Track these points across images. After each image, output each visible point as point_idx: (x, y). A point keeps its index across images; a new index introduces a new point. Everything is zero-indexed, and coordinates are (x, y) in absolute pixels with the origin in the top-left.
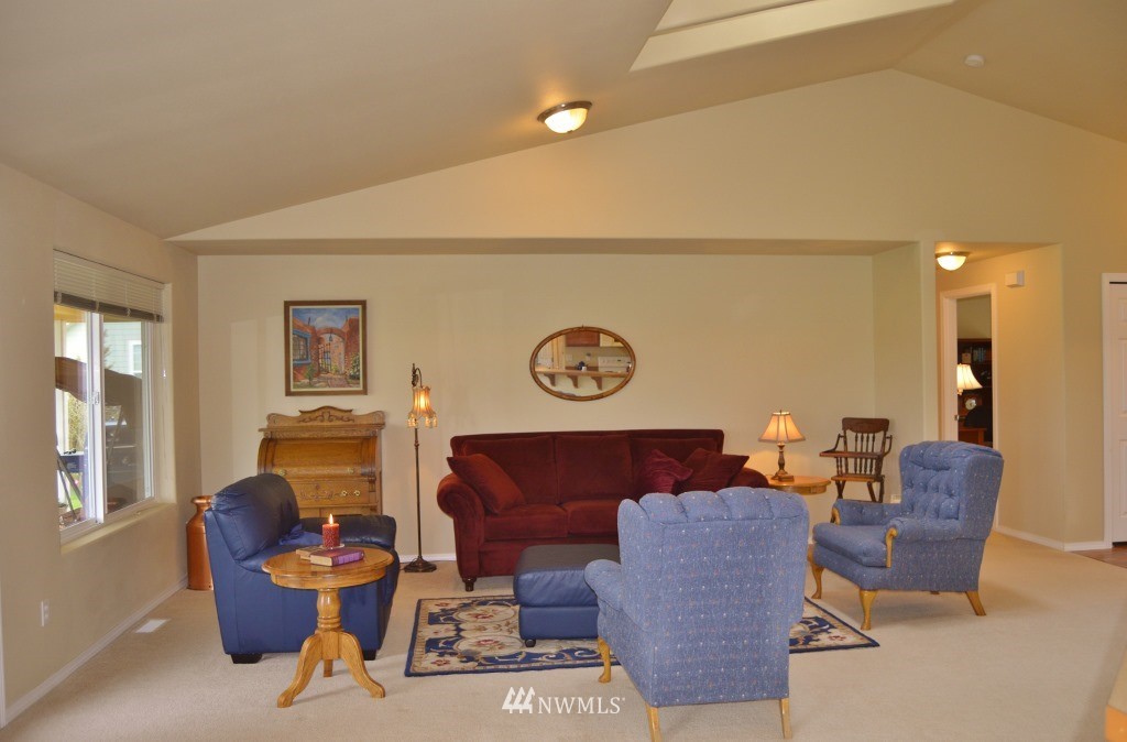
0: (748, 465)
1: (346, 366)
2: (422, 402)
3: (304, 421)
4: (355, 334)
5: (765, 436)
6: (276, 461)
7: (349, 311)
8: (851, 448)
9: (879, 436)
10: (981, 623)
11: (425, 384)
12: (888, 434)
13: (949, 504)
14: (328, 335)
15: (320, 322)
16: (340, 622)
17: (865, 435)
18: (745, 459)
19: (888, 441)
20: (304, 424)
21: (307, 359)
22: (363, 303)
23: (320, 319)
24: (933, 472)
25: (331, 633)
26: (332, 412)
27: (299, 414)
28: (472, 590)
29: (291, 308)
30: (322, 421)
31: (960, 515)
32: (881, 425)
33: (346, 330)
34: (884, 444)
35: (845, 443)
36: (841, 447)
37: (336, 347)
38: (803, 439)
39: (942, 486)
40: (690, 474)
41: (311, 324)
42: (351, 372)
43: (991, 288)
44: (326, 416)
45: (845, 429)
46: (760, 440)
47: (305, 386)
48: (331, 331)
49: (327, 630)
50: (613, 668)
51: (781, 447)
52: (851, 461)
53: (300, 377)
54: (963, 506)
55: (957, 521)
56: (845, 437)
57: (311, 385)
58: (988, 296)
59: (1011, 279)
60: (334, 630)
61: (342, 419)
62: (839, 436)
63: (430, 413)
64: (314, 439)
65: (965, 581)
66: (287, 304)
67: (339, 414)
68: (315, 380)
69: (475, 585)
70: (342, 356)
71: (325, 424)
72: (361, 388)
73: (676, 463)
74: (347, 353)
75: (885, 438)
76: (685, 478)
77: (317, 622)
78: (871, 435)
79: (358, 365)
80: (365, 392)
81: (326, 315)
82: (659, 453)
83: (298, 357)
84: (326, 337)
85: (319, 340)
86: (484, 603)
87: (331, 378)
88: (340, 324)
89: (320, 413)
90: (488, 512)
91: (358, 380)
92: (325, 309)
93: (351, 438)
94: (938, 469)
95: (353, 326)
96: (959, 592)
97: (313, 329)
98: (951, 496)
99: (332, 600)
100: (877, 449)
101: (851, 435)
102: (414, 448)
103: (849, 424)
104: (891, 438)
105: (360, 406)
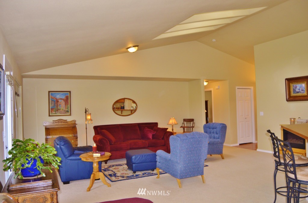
0: (168, 130)
1: (65, 108)
2: (89, 117)
3: (54, 123)
4: (67, 100)
5: (169, 123)
6: (50, 134)
7: (66, 94)
8: (185, 126)
9: (192, 123)
10: (223, 161)
11: (90, 113)
12: (194, 122)
13: (216, 136)
14: (60, 100)
15: (58, 97)
16: (99, 170)
17: (189, 123)
18: (167, 129)
19: (194, 124)
20: (54, 124)
21: (55, 106)
22: (70, 92)
23: (58, 96)
24: (211, 129)
25: (97, 172)
26: (62, 121)
27: (52, 121)
28: (107, 164)
29: (50, 93)
30: (59, 123)
31: (220, 138)
32: (192, 120)
33: (65, 99)
34: (193, 124)
35: (184, 124)
36: (183, 126)
37: (62, 103)
38: (177, 124)
39: (215, 132)
40: (155, 133)
41: (56, 97)
42: (67, 110)
43: (212, 89)
44: (60, 122)
45: (184, 121)
46: (168, 124)
47: (54, 114)
48: (61, 99)
49: (96, 172)
50: (160, 175)
51: (173, 126)
52: (186, 129)
53: (52, 111)
54: (220, 136)
55: (219, 140)
56: (184, 123)
57: (55, 114)
58: (211, 91)
59: (217, 87)
60: (98, 172)
61: (64, 122)
62: (183, 123)
63: (91, 120)
64: (59, 128)
65: (220, 152)
66: (49, 92)
67: (63, 121)
68: (57, 112)
69: (107, 162)
70: (64, 106)
71: (60, 124)
72: (69, 114)
73: (152, 130)
74: (65, 105)
75: (193, 123)
76: (154, 134)
77: (93, 170)
78: (190, 123)
79: (68, 108)
80: (70, 115)
81: (60, 95)
82: (147, 128)
83: (52, 106)
84: (60, 101)
85: (58, 102)
86: (113, 166)
87: (61, 112)
88: (64, 97)
89: (58, 121)
90: (110, 144)
91: (68, 112)
92: (59, 93)
93: (70, 127)
94: (213, 129)
95: (67, 98)
96: (219, 154)
97: (56, 98)
98: (217, 134)
99: (96, 165)
100: (192, 126)
101: (185, 123)
102: (86, 129)
103: (185, 120)
104: (194, 123)
105: (69, 119)
